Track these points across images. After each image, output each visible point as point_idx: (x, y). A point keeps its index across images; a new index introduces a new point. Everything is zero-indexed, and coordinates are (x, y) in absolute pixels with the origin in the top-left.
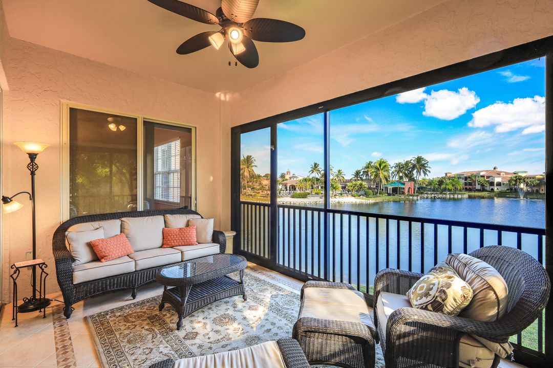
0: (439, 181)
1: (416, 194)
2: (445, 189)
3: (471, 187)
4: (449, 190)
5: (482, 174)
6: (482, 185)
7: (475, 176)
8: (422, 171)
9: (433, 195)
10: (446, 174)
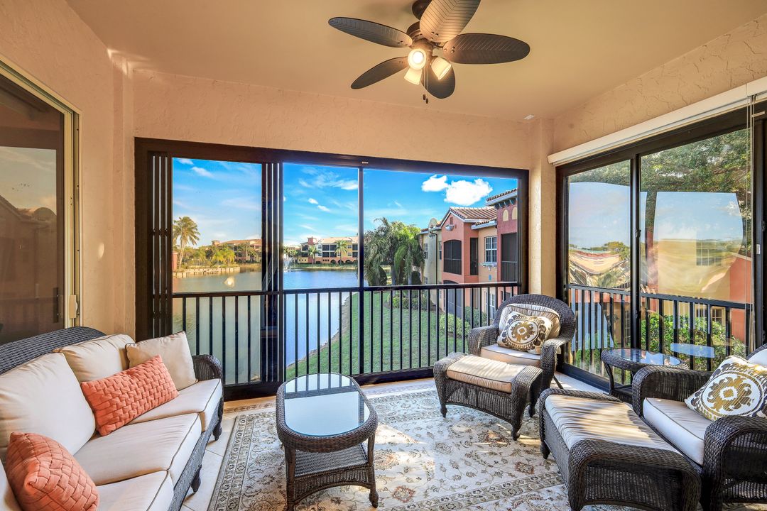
0: (207, 252)
1: (180, 269)
2: (215, 262)
3: (240, 258)
4: (220, 262)
5: (252, 243)
6: (252, 256)
7: (245, 246)
8: (188, 237)
9: (201, 270)
10: (213, 243)
